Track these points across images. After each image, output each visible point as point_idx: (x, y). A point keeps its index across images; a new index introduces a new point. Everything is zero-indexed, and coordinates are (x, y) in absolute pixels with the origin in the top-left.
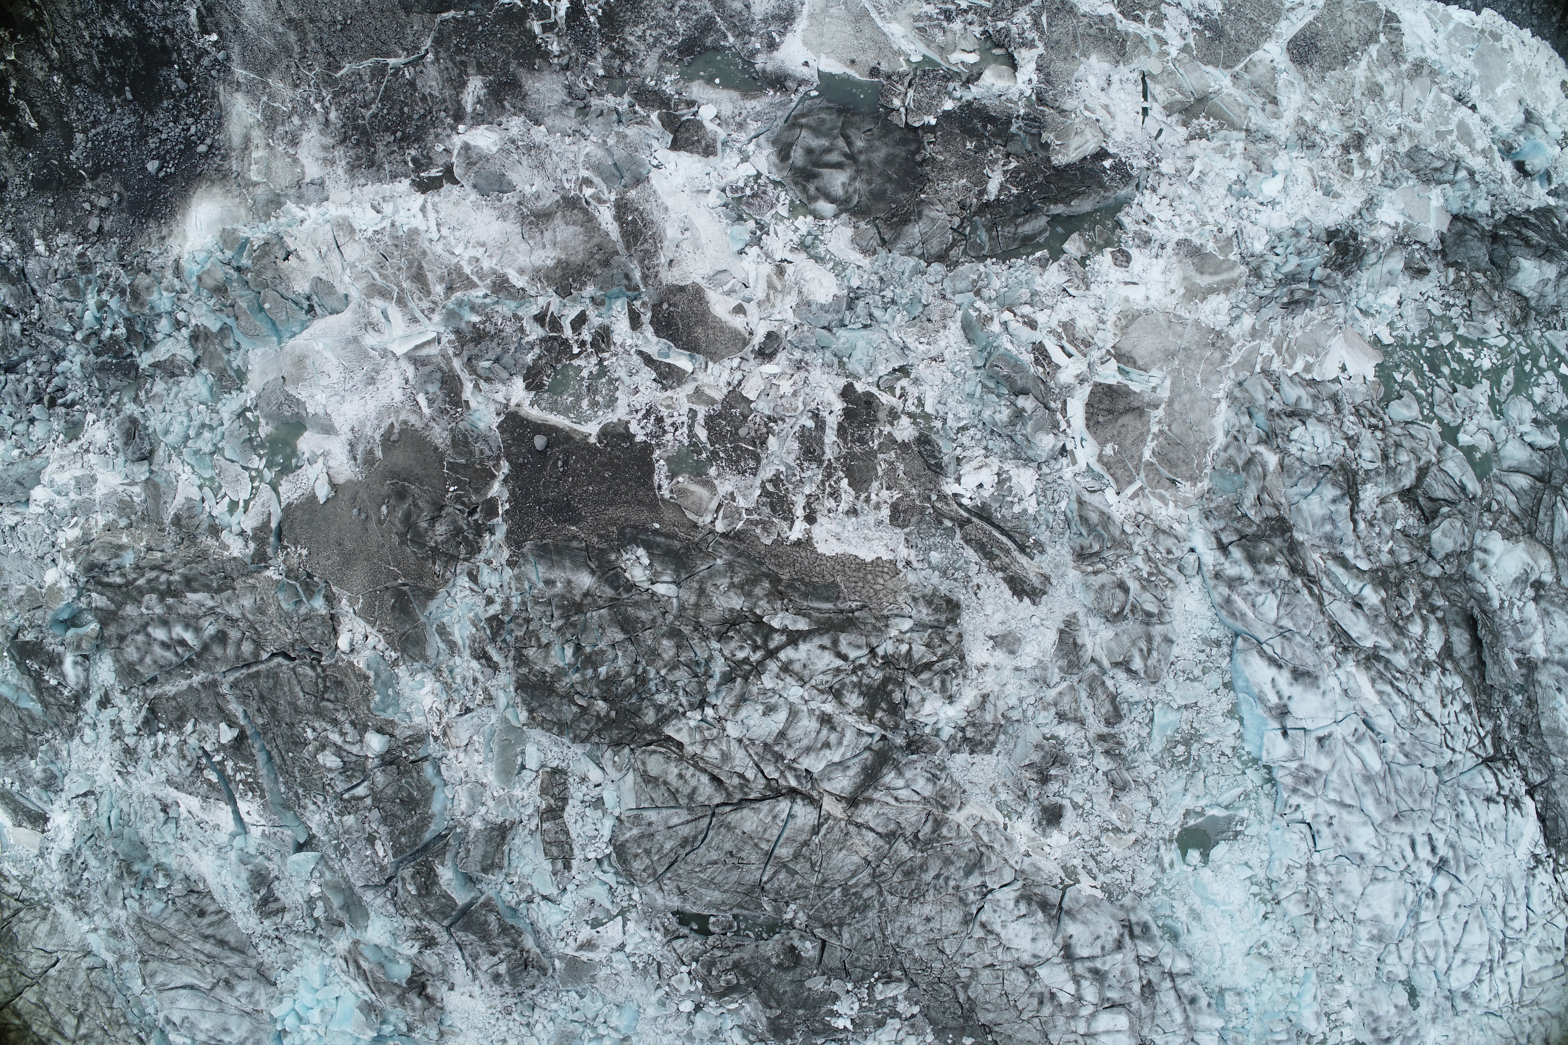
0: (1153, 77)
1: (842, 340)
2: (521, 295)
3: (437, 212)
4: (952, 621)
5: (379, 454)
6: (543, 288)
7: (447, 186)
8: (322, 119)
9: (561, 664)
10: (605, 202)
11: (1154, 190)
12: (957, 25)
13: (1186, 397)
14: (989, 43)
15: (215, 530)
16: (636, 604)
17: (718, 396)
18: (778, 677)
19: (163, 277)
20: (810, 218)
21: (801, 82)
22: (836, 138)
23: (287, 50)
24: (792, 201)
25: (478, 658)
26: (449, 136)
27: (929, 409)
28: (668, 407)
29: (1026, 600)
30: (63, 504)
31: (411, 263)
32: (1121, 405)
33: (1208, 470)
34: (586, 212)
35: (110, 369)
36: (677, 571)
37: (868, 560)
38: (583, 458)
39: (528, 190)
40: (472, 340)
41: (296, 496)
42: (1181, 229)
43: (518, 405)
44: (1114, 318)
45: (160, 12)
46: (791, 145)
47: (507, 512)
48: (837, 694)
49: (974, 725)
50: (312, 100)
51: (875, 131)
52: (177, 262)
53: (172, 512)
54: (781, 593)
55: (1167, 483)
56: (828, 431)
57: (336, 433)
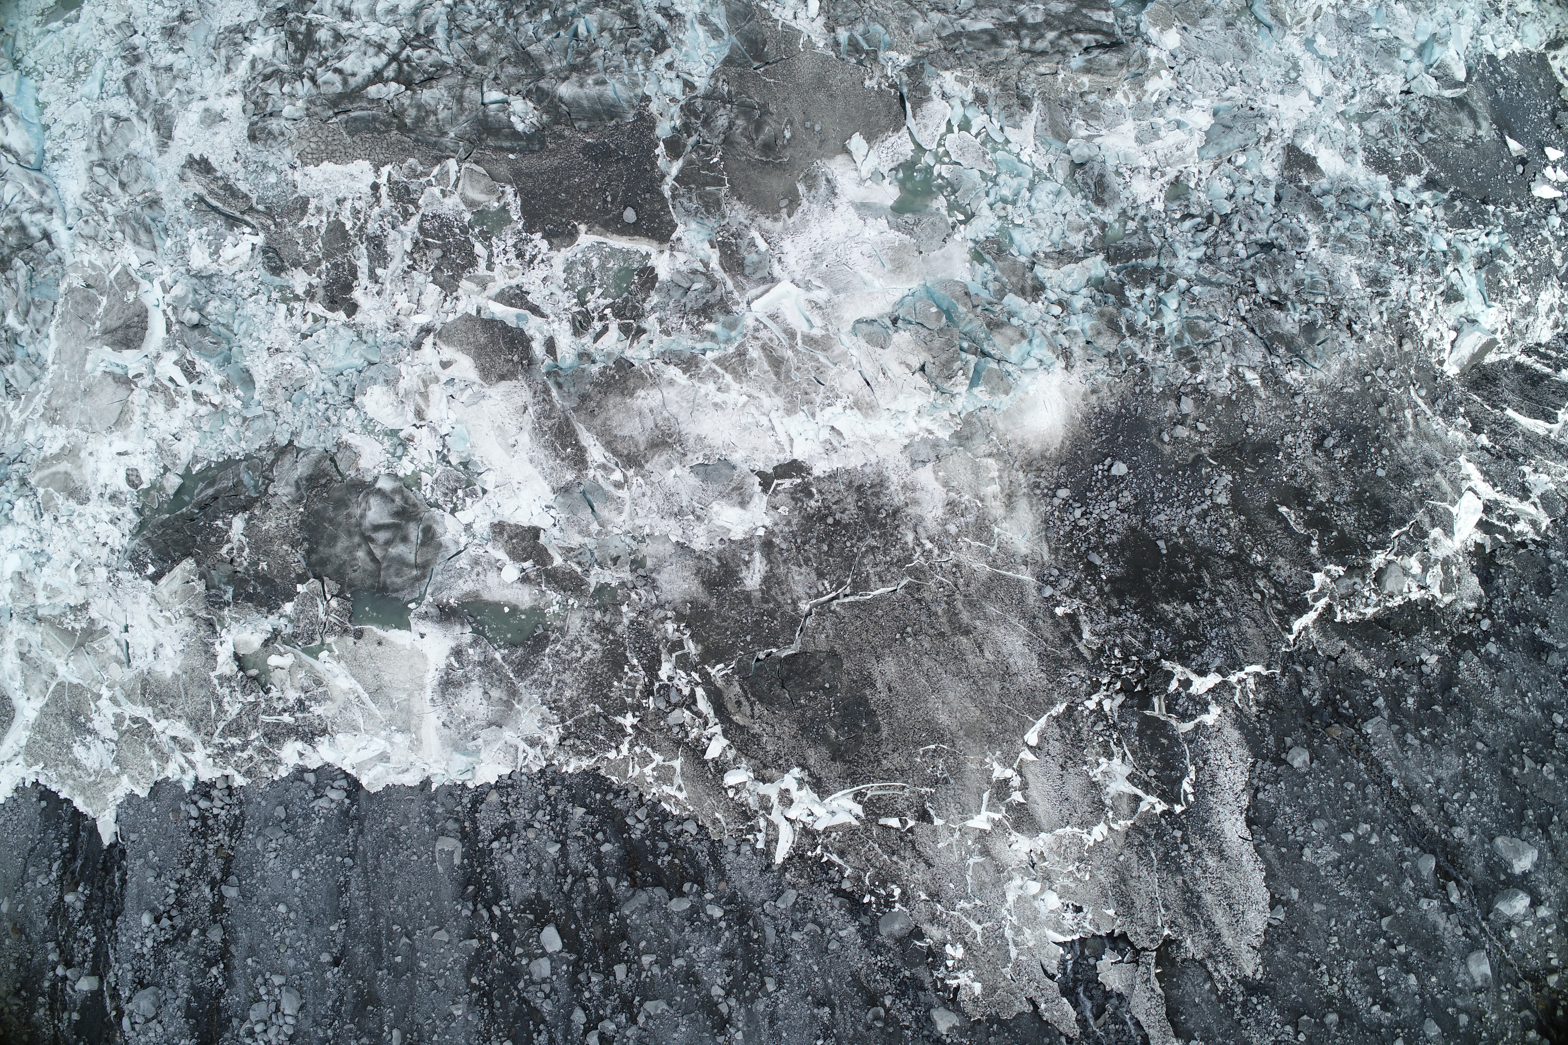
0: (120, 663)
1: (356, 354)
2: (670, 357)
3: (777, 442)
4: (252, 124)
5: (801, 188)
6: (646, 367)
7: (770, 471)
8: (920, 530)
9: (587, 16)
10: (599, 467)
11: (112, 551)
12: (292, 695)
13: (76, 358)
14: (263, 680)
15: (980, 99)
16: (519, 79)
17: (465, 284)
18: (387, 40)
19: (1084, 349)
20: (401, 474)
21: (425, 616)
22: (384, 557)
23: (971, 604)
24: (419, 489)
25: (678, 15)
26: (776, 524)
27: (283, 307)
28: (511, 268)
29: (197, 157)
30: (1173, 112)
31: (788, 377)
32: (120, 334)
33: (61, 300)
34: (615, 452)
35: (1137, 252)
36: (486, 116)
37: (326, 163)
38: (589, 209)
39: (677, 469)
40: (712, 306)
41: (892, 140)
42: (88, 516)
43: (662, 252)
44: (135, 419)
45: (1126, 632)
46: (423, 544)
47: (657, 146)
48: (338, 37)
49: (236, 44)
50: (936, 551)
51: (350, 570)
52: (1068, 367)
53: (1035, 113)
54: (395, 116)
55: (91, 282)
56: (366, 270)
57: (852, 203)
